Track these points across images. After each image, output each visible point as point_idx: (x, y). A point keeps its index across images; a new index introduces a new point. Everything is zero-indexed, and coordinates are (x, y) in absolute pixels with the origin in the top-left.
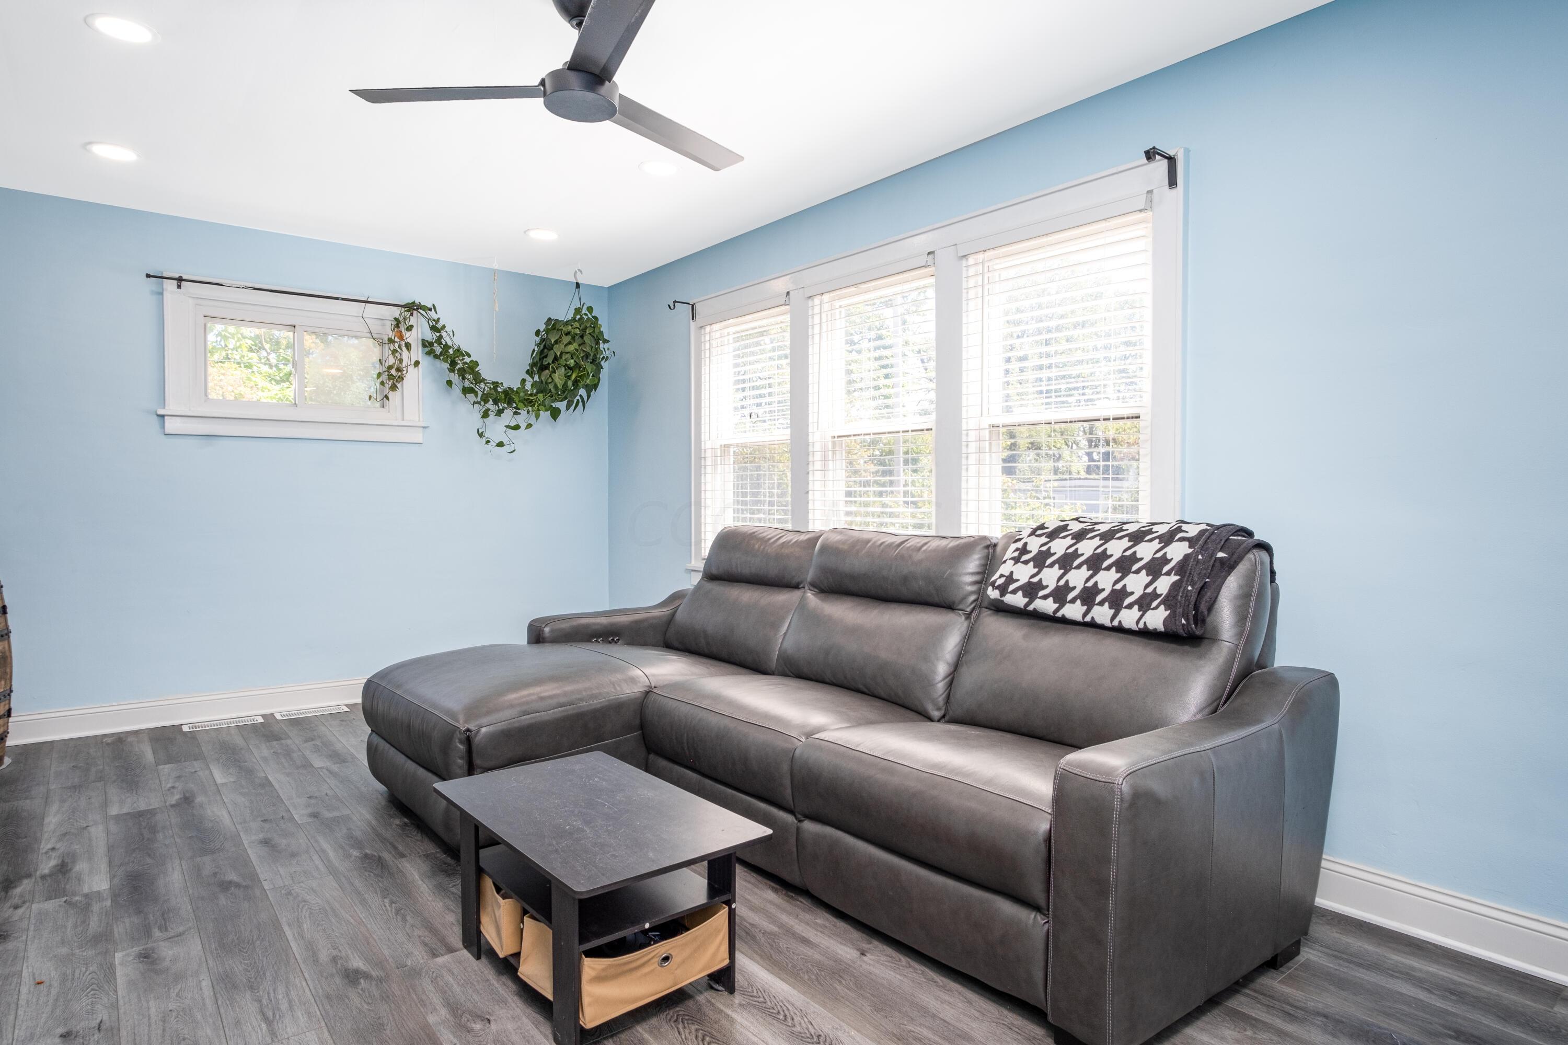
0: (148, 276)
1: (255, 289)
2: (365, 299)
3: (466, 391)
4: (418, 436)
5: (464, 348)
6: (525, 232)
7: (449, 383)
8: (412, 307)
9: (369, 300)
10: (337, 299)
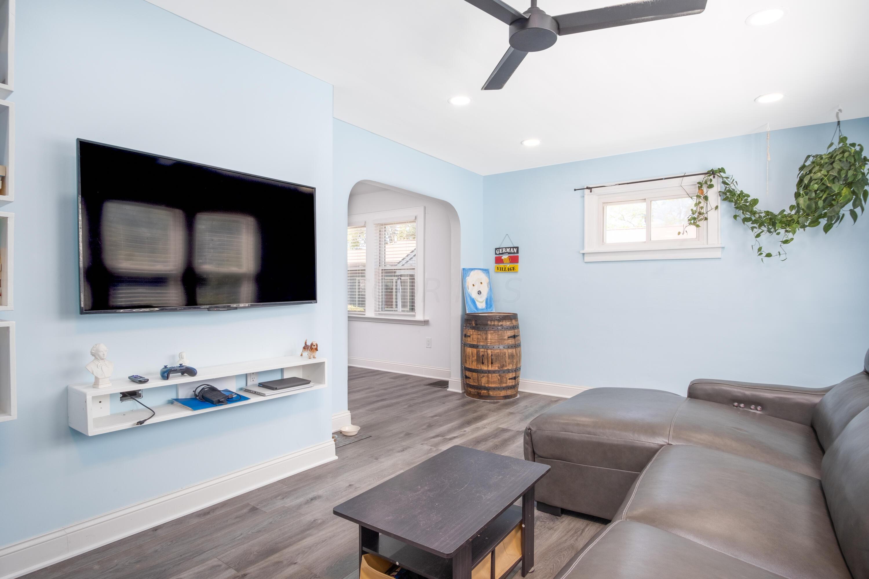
0: (575, 190)
1: (619, 184)
2: (683, 175)
3: (745, 220)
4: (718, 254)
5: (745, 192)
6: (755, 100)
7: (735, 217)
8: (712, 173)
9: (685, 175)
10: (665, 179)
